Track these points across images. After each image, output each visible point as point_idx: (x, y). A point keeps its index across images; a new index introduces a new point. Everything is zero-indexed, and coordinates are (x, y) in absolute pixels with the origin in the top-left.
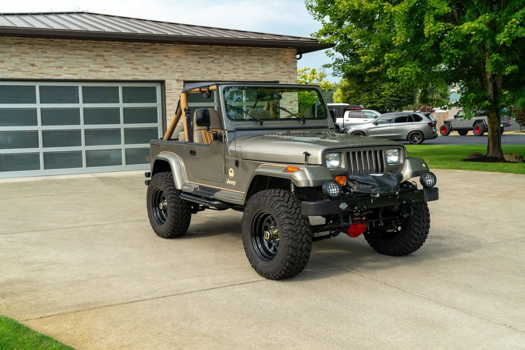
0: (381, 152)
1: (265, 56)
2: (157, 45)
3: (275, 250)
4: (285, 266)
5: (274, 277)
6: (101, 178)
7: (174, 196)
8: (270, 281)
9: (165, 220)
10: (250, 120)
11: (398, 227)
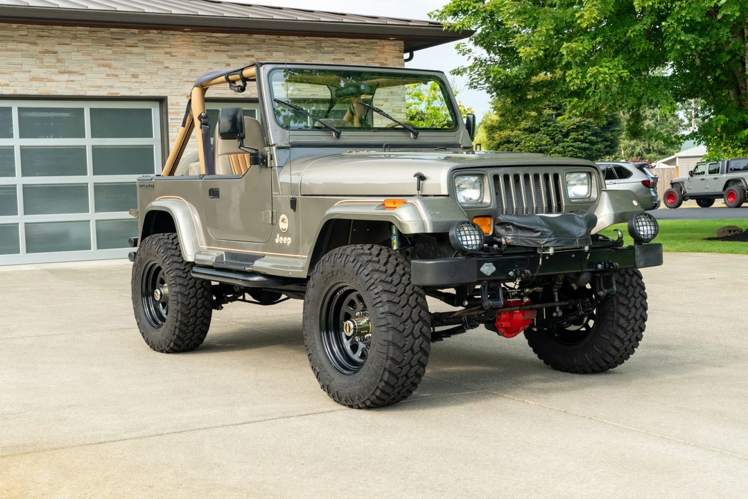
0: (556, 177)
1: (348, 53)
2: (153, 34)
3: (363, 356)
4: (381, 380)
5: (363, 403)
6: (51, 271)
7: (180, 273)
8: (355, 412)
9: (163, 320)
10: (319, 128)
11: (588, 321)
